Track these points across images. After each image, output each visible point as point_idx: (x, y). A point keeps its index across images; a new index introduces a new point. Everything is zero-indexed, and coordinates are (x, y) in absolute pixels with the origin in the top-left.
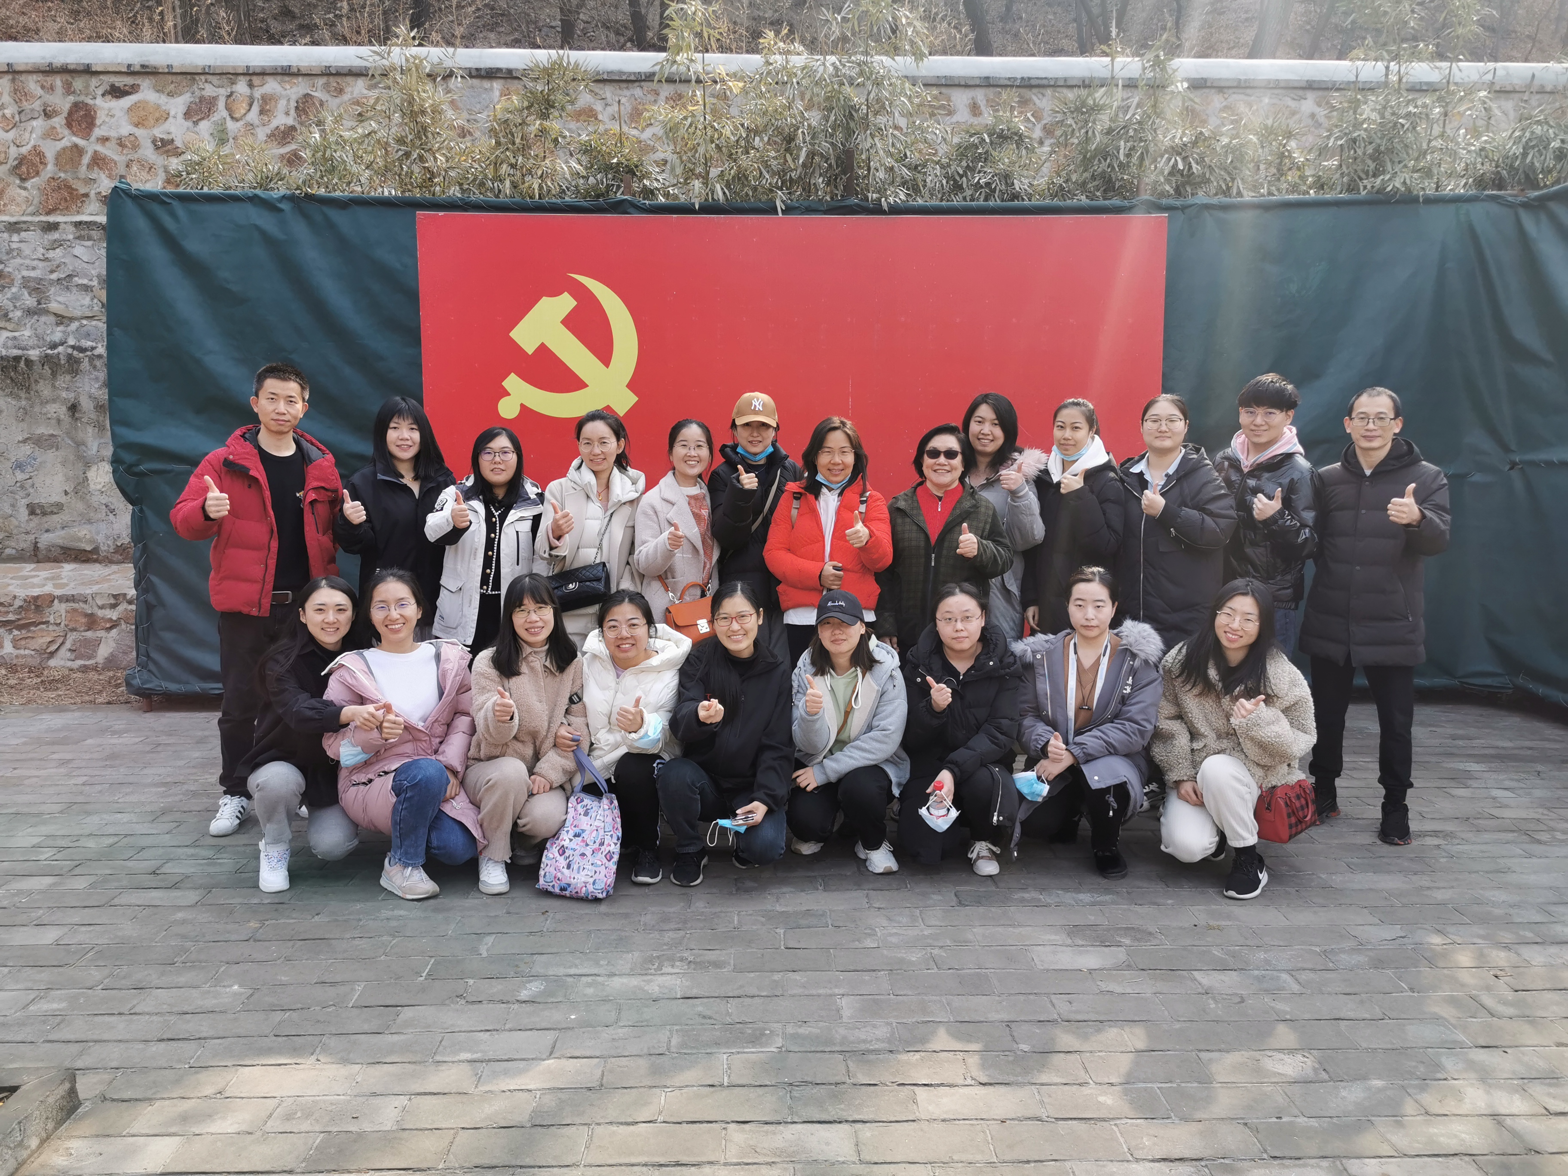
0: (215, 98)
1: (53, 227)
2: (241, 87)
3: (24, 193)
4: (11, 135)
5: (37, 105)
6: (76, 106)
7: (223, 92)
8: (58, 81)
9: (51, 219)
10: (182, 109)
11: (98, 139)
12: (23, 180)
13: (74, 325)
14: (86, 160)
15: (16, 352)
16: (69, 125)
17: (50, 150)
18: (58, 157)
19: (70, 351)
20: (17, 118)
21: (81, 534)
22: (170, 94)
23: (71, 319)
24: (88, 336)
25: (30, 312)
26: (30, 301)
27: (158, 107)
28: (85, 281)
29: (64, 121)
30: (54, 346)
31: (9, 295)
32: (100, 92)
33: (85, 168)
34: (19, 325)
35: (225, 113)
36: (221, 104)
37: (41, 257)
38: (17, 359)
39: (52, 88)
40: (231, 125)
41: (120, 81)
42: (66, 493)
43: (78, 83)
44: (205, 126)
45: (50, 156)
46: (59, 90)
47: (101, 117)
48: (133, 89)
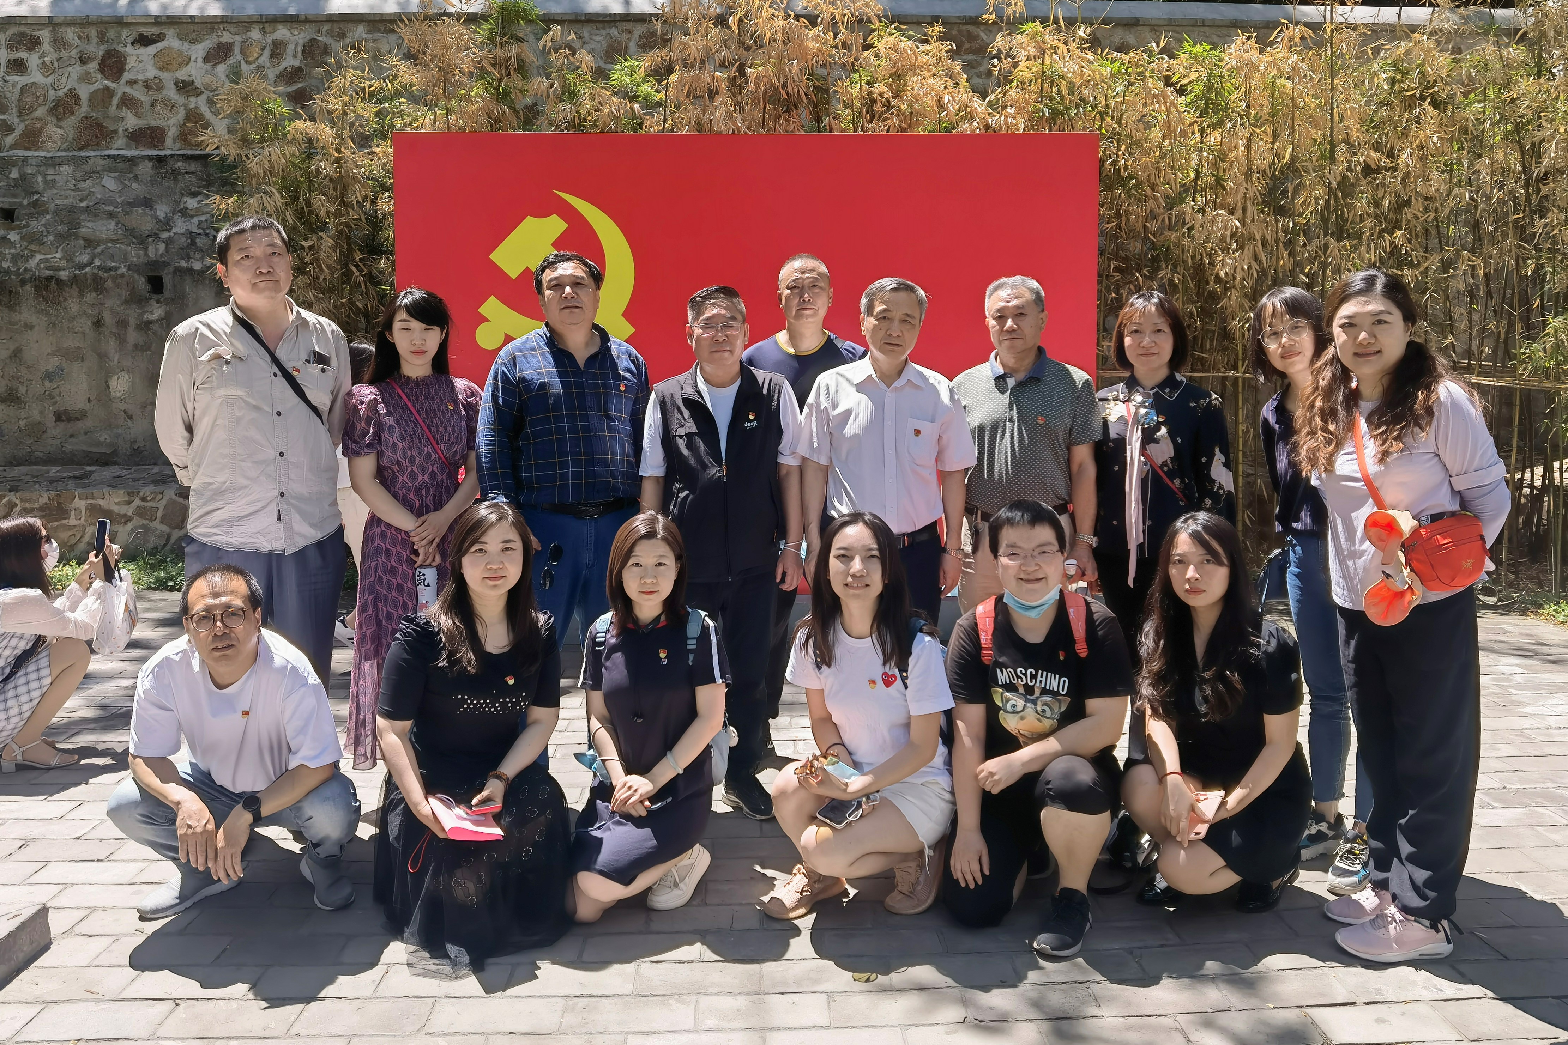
0: (232, 44)
1: (85, 160)
2: (255, 34)
3: (60, 131)
4: (49, 80)
5: (74, 53)
6: (109, 54)
7: (238, 38)
8: (93, 32)
9: (84, 154)
10: (203, 54)
11: (127, 82)
12: (59, 119)
13: (100, 248)
14: (115, 101)
15: (48, 273)
16: (102, 71)
17: (84, 92)
18: (92, 97)
19: (96, 271)
20: (56, 64)
21: (102, 439)
22: (193, 42)
23: (98, 243)
24: (112, 258)
25: (61, 237)
26: (62, 227)
27: (180, 53)
28: (111, 208)
29: (97, 67)
30: (82, 267)
31: (43, 222)
32: (130, 40)
33: (114, 107)
34: (52, 248)
35: (239, 57)
37: (72, 187)
38: (49, 279)
39: (88, 38)
40: (244, 67)
41: (148, 31)
42: (89, 400)
43: (111, 33)
44: (221, 69)
45: (84, 97)
46: (95, 40)
47: (131, 62)
48: (160, 38)
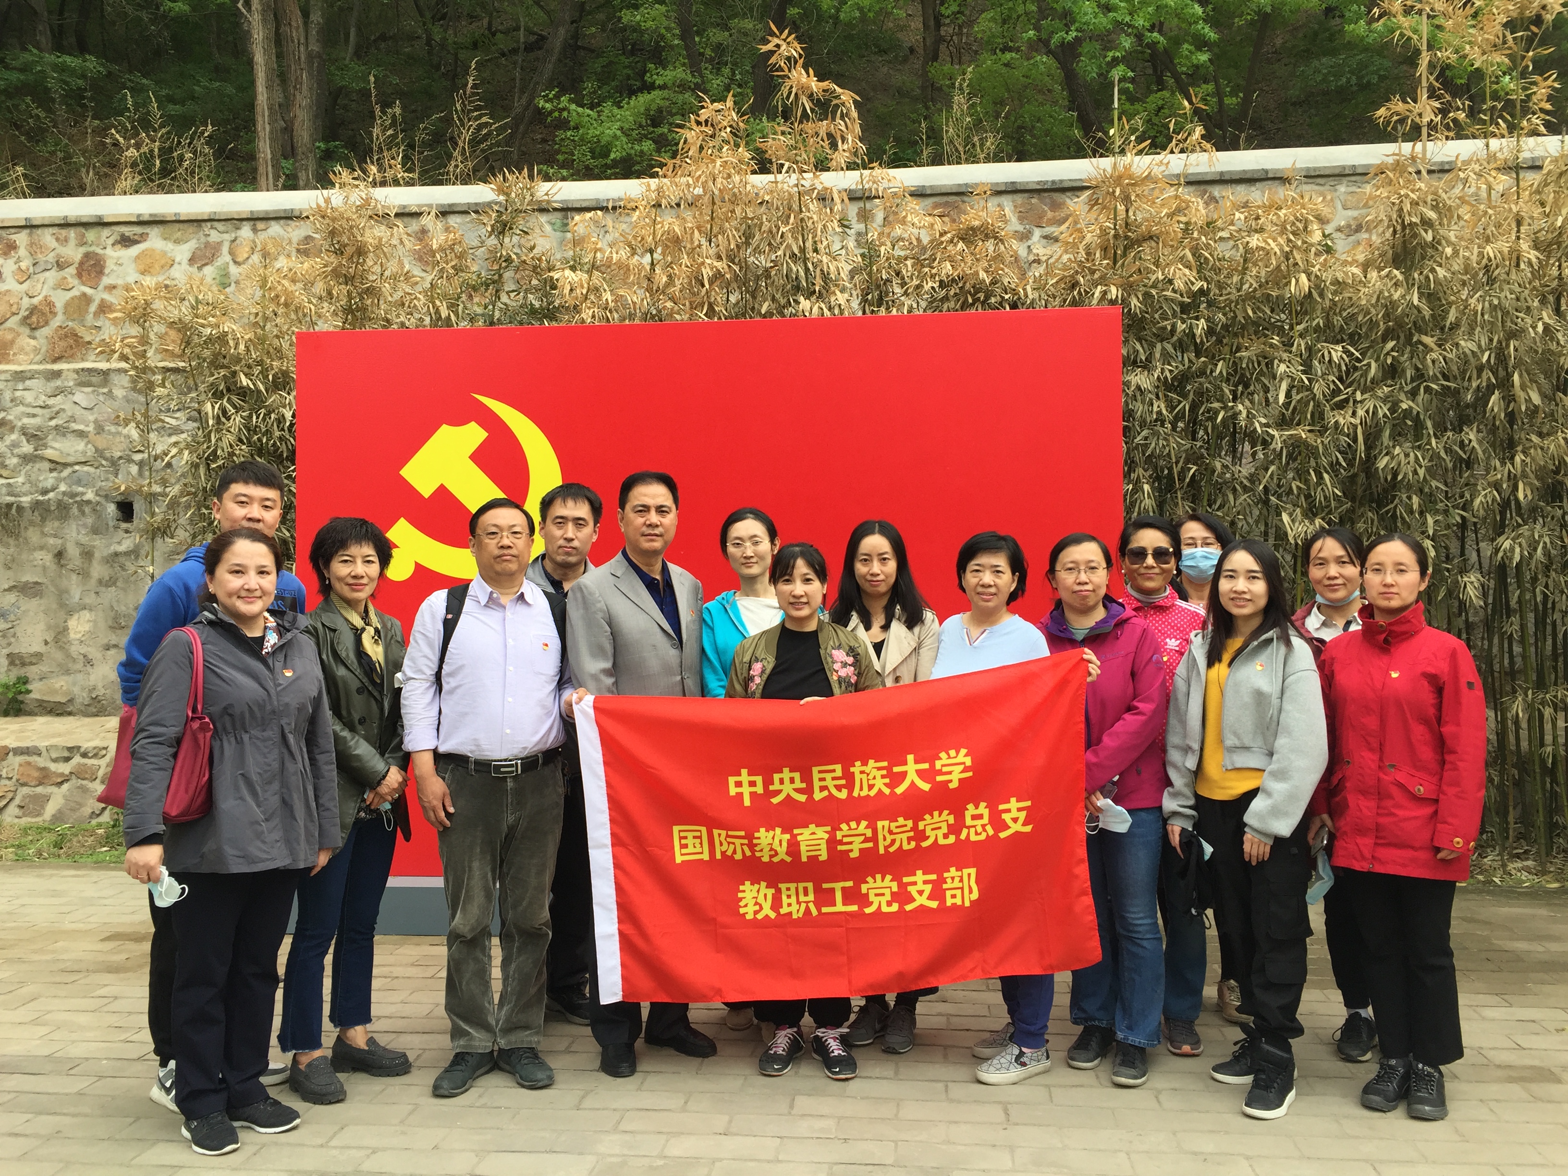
0: (220, 244)
1: (58, 374)
2: (246, 232)
3: (33, 342)
4: (25, 286)
5: (51, 257)
6: (87, 255)
7: (227, 237)
8: (72, 233)
9: (56, 367)
10: (188, 255)
11: (105, 288)
12: (34, 329)
13: (66, 472)
14: (93, 308)
15: (10, 499)
16: (79, 275)
17: (60, 299)
18: (67, 305)
19: (60, 497)
20: (31, 270)
21: (57, 686)
22: (177, 242)
23: (65, 465)
24: (79, 482)
25: (26, 459)
26: (27, 448)
27: (164, 253)
28: (81, 427)
29: (75, 272)
30: (45, 492)
31: (8, 442)
32: (110, 241)
33: (91, 315)
34: (15, 472)
35: (227, 258)
36: (225, 249)
37: (42, 404)
38: (9, 506)
39: (66, 240)
40: (233, 270)
41: (127, 230)
42: (46, 643)
43: (91, 235)
44: (208, 270)
45: (59, 305)
46: (72, 242)
47: (110, 266)
48: (143, 237)
